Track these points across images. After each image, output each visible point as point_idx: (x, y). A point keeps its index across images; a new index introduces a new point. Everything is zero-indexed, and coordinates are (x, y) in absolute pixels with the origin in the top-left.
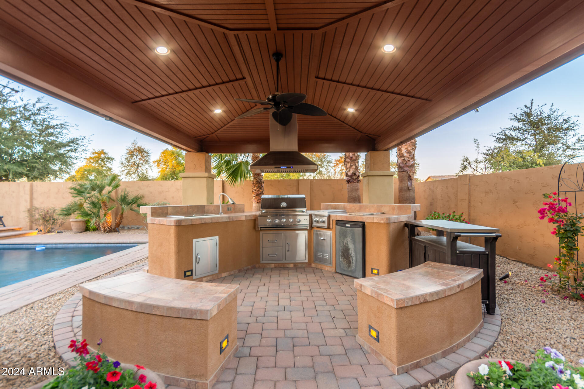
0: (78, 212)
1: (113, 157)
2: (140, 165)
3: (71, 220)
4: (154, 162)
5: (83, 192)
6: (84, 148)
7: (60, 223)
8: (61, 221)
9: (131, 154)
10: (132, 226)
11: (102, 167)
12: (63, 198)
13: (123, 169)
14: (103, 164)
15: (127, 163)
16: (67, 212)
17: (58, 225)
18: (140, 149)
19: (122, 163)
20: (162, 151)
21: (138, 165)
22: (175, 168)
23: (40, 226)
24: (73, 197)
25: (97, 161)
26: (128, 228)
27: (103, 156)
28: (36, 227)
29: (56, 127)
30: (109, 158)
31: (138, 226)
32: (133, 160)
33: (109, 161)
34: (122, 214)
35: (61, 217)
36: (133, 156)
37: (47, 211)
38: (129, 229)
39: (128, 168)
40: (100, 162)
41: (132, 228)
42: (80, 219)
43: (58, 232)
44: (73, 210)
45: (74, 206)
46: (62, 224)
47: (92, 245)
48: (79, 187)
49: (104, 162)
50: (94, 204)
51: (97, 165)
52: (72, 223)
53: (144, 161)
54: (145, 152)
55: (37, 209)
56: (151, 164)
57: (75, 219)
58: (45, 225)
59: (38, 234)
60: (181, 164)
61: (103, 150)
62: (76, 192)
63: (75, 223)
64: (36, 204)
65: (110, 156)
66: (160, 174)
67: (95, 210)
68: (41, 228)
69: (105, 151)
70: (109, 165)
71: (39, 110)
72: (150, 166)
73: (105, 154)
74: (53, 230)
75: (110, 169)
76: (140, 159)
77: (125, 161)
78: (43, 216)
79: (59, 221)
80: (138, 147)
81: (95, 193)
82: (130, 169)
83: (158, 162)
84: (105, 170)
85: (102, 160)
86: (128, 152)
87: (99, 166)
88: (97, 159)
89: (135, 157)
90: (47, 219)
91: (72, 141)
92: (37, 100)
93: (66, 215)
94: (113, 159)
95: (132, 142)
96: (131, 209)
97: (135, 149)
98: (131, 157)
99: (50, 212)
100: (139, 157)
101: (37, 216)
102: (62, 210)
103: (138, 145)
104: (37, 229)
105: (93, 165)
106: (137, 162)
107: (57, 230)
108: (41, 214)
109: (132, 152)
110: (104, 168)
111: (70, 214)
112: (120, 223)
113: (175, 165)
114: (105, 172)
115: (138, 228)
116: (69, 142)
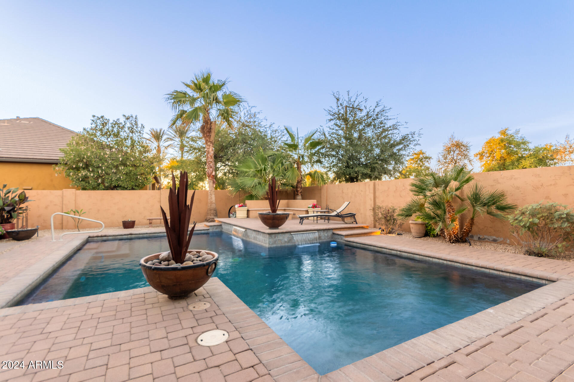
0: (418, 213)
1: (430, 156)
2: (458, 161)
3: (410, 222)
4: (476, 155)
5: (424, 189)
6: (416, 142)
7: (399, 224)
8: (400, 221)
9: (449, 150)
10: (485, 237)
11: (421, 166)
12: (401, 196)
13: (440, 167)
14: (421, 164)
15: (445, 160)
16: (408, 213)
17: (397, 226)
18: (458, 144)
19: (439, 161)
20: (486, 141)
21: (456, 162)
22: (505, 160)
23: (382, 225)
24: (415, 195)
25: (417, 161)
26: (479, 238)
27: (421, 156)
28: (380, 226)
29: (389, 129)
30: (426, 158)
31: (494, 237)
32: (450, 157)
33: (427, 160)
34: (472, 219)
35: (400, 217)
36: (451, 152)
37: (388, 210)
38: (481, 240)
39: (446, 165)
40: (419, 162)
41: (485, 239)
42: (420, 221)
43: (398, 234)
44: (414, 211)
45: (416, 206)
46: (401, 225)
47: (443, 261)
48: (420, 183)
49: (422, 162)
50: (436, 204)
51: (416, 165)
52: (411, 226)
53: (462, 156)
54: (463, 146)
55: (380, 208)
56: (472, 158)
57: (415, 220)
58: (387, 225)
59: (381, 233)
60: (514, 153)
61: (421, 151)
62: (416, 189)
63: (415, 225)
64: (379, 203)
65: (427, 156)
66: (483, 168)
67: (439, 212)
68: (383, 227)
69: (424, 151)
70: (426, 164)
71: (377, 115)
72: (470, 161)
73: (423, 153)
74: (393, 231)
75: (428, 168)
76: (458, 154)
77: (442, 159)
78: (385, 216)
79: (399, 222)
80: (456, 142)
81: (439, 190)
82: (447, 166)
83: (481, 155)
84: (423, 169)
85: (421, 160)
86: (445, 148)
87: (418, 166)
88: (417, 160)
89: (452, 153)
90: (388, 218)
91: (404, 138)
92: (376, 103)
93: (407, 216)
94: (431, 158)
95: (449, 137)
96: (489, 213)
97: (452, 144)
98: (448, 153)
99: (390, 211)
100: (457, 152)
101: (380, 216)
102: (403, 210)
103: (456, 140)
104: (380, 228)
105: (413, 165)
106: (455, 158)
107: (397, 230)
108: (383, 213)
109: (450, 148)
110: (423, 168)
111: (411, 216)
112: (470, 231)
113: (505, 155)
114: (423, 171)
115: (495, 241)
116: (401, 140)
